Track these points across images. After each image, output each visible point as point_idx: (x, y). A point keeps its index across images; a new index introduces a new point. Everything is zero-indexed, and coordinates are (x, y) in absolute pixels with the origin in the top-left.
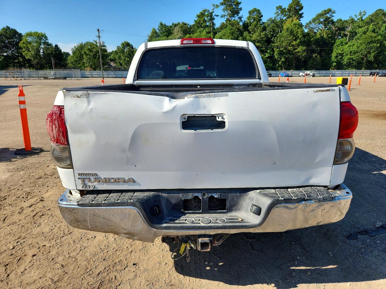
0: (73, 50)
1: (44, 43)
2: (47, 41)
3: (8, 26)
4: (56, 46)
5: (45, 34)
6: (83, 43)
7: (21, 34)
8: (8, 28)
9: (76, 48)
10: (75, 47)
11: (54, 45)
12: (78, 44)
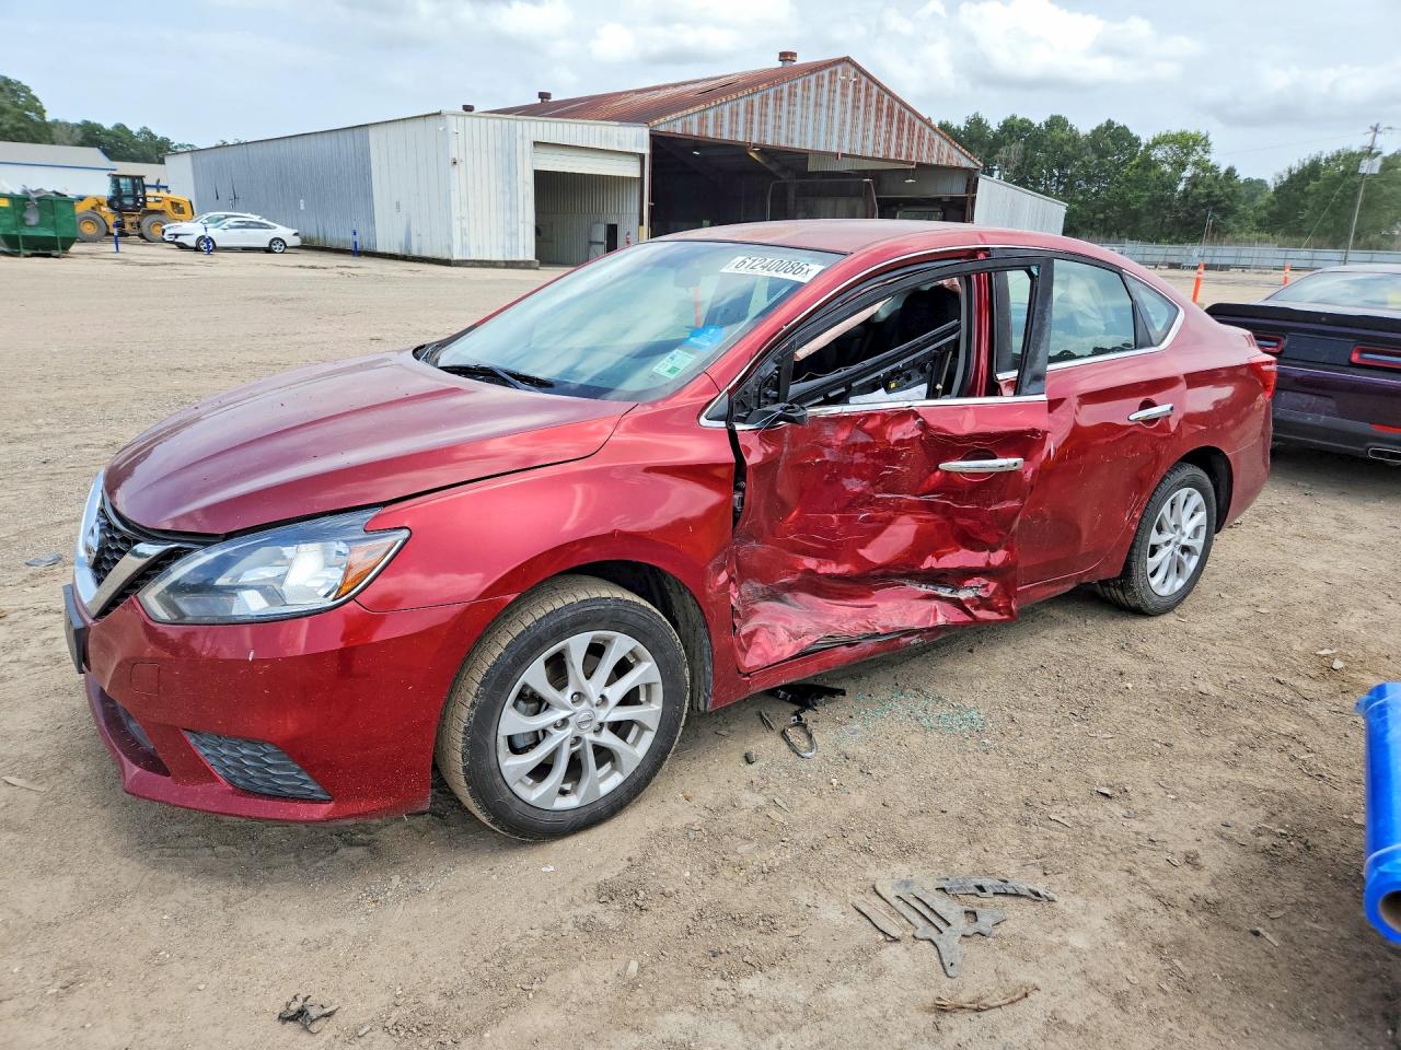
0: (1279, 181)
1: (1196, 164)
2: (1207, 157)
3: (1112, 119)
4: (1230, 172)
5: (1206, 138)
6: (1324, 157)
7: (1137, 139)
8: (1110, 124)
9: (1295, 172)
10: (1290, 172)
11: (1223, 170)
12: (1302, 160)
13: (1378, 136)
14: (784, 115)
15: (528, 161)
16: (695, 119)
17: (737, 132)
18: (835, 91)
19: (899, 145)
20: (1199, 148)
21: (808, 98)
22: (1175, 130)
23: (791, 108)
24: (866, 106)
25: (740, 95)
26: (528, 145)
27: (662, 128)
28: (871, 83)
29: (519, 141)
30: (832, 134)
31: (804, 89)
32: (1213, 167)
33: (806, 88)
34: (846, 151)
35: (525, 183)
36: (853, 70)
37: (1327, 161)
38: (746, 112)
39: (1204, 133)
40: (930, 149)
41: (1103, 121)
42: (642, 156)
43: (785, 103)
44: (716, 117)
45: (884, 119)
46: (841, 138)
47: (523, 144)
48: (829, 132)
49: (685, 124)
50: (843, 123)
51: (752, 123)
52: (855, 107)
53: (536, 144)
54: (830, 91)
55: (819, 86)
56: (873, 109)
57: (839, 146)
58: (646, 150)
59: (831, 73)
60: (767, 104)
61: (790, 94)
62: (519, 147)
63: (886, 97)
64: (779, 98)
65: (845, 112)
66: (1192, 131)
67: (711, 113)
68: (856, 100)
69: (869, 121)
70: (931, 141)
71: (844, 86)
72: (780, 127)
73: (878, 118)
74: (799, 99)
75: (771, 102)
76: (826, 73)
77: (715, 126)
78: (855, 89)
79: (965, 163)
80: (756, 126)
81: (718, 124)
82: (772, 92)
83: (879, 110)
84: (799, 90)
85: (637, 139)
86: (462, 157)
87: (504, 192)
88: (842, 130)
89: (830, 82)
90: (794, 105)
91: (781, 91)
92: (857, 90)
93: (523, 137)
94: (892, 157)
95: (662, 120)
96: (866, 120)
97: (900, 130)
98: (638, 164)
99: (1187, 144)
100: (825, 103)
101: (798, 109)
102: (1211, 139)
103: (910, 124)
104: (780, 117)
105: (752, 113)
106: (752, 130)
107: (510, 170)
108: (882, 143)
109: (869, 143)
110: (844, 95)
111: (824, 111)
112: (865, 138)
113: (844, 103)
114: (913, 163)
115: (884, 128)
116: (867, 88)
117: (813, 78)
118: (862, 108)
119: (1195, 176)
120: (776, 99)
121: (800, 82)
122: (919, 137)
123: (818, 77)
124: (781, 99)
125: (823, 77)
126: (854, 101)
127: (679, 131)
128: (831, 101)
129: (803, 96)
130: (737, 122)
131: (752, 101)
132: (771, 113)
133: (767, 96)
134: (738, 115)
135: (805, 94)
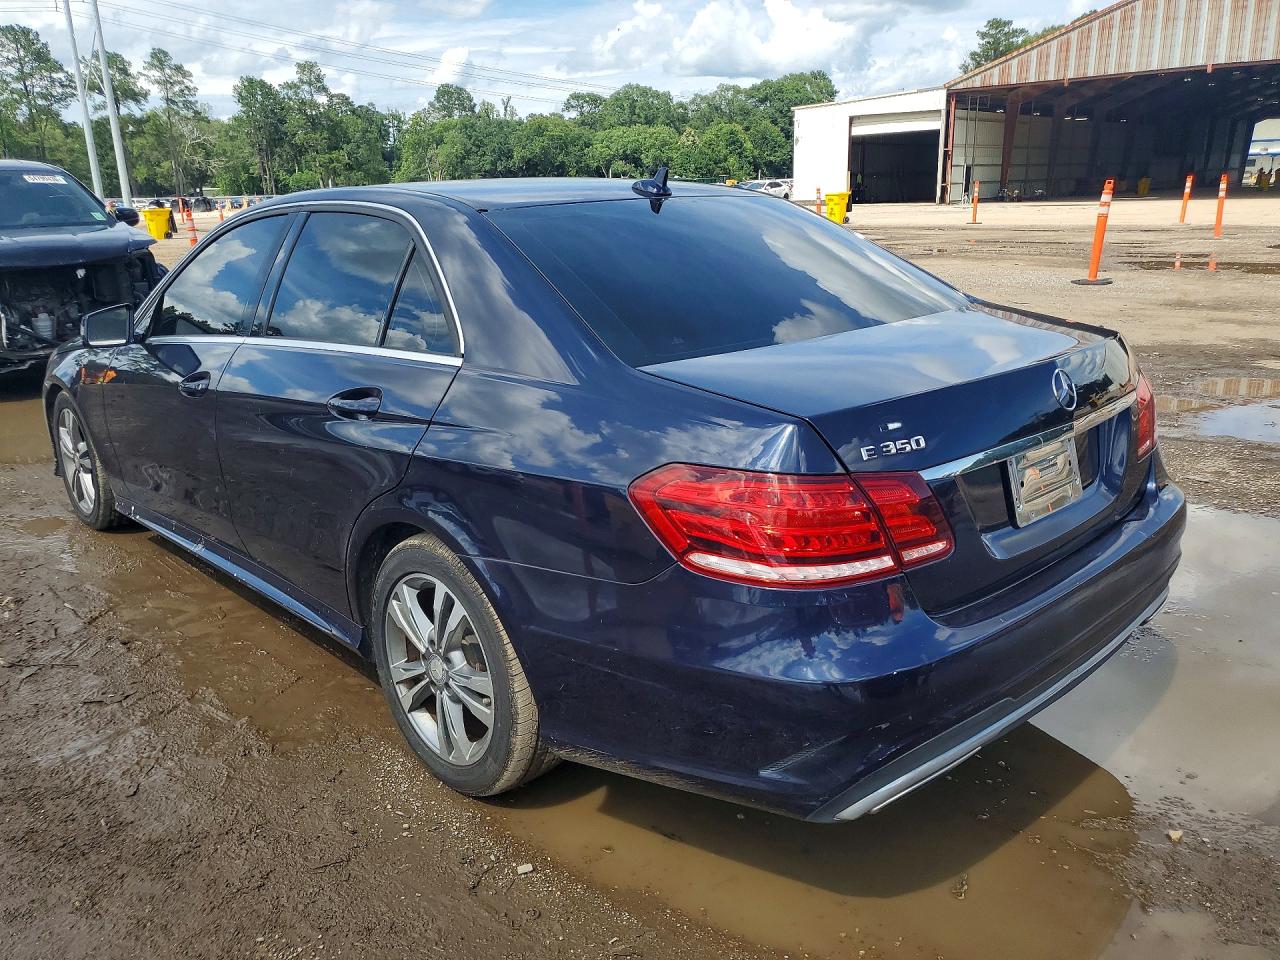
16: (996, 70)
17: (1046, 72)
21: (1155, 16)
23: (1126, 33)
26: (847, 120)
27: (961, 86)
30: (1195, 45)
34: (1221, 60)
38: (1060, 51)
42: (941, 111)
43: (1116, 33)
44: (1021, 66)
46: (1212, 46)
47: (840, 120)
48: (1191, 45)
49: (984, 78)
50: (1216, 30)
51: (1067, 59)
52: (1240, 7)
53: (852, 118)
57: (1208, 57)
58: (944, 106)
60: (1089, 37)
61: (1125, 19)
64: (1106, 28)
65: (1220, 17)
67: (1015, 62)
69: (1268, 17)
74: (1138, 22)
75: (1095, 34)
77: (1020, 72)
80: (1072, 61)
81: (1023, 71)
85: (932, 100)
88: (1213, 38)
90: (1131, 28)
91: (1111, 19)
95: (958, 79)
100: (1182, 13)
101: (1137, 31)
104: (1109, 46)
105: (1068, 50)
106: (1066, 66)
111: (1181, 23)
113: (1217, 8)
120: (1101, 29)
124: (1111, 28)
127: (977, 84)
128: (1193, 10)
129: (1144, 17)
130: (1047, 63)
131: (1068, 39)
132: (1094, 44)
133: (1090, 30)
134: (1048, 56)
135: (1150, 12)
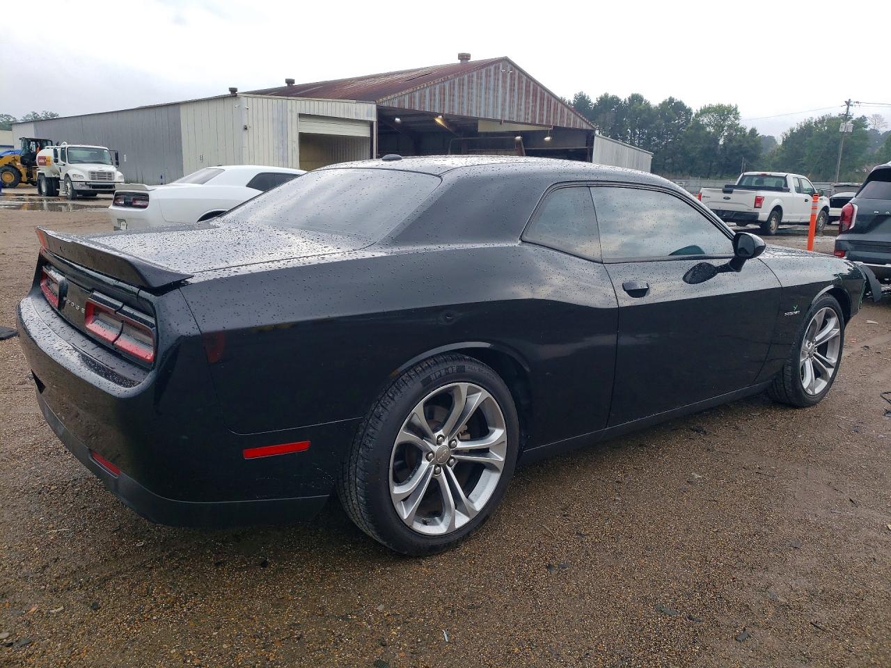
13: (850, 107)
14: (465, 94)
15: (295, 127)
16: (407, 98)
18: (498, 80)
19: (541, 115)
20: (731, 116)
21: (481, 84)
22: (715, 104)
23: (470, 91)
24: (518, 89)
25: (436, 82)
26: (295, 116)
27: (385, 104)
28: (521, 74)
29: (289, 114)
30: (497, 107)
31: (478, 78)
32: (741, 128)
33: (479, 78)
34: (507, 119)
35: (292, 141)
36: (510, 66)
37: (816, 123)
38: (440, 93)
39: (734, 105)
40: (562, 117)
41: (667, 98)
42: (371, 124)
43: (466, 87)
44: (420, 96)
45: (531, 97)
46: (503, 110)
47: (292, 115)
48: (495, 107)
49: (399, 102)
50: (504, 100)
51: (444, 100)
52: (512, 90)
53: (301, 116)
54: (495, 79)
55: (488, 76)
56: (524, 91)
57: (502, 115)
58: (374, 119)
59: (495, 68)
60: (454, 88)
61: (469, 81)
62: (289, 117)
63: (532, 83)
64: (461, 84)
65: (506, 93)
66: (726, 104)
67: (417, 94)
68: (512, 85)
70: (562, 112)
71: (504, 76)
72: (463, 103)
73: (527, 96)
74: (475, 84)
75: (456, 87)
76: (492, 68)
77: (420, 103)
78: (511, 77)
79: (585, 126)
80: (447, 102)
81: (422, 102)
82: (457, 80)
83: (527, 92)
84: (475, 79)
85: (367, 111)
86: (250, 124)
87: (278, 148)
88: (503, 105)
89: (495, 74)
90: (472, 88)
91: (463, 79)
92: (512, 78)
93: (292, 111)
94: (537, 122)
95: (385, 99)
96: (520, 98)
97: (542, 105)
98: (369, 128)
99: (724, 112)
100: (492, 87)
101: (474, 91)
102: (739, 110)
103: (548, 101)
104: (463, 96)
105: (444, 94)
106: (444, 104)
107: (283, 134)
108: (530, 114)
109: (522, 113)
110: (504, 82)
111: (491, 92)
112: (519, 110)
113: (504, 87)
114: (550, 126)
115: (531, 104)
116: (519, 77)
117: (484, 71)
118: (516, 90)
119: (730, 135)
120: (459, 84)
121: (475, 73)
122: (554, 109)
123: (487, 71)
124: (463, 85)
125: (490, 70)
126: (511, 86)
127: (396, 105)
128: (496, 86)
129: (477, 83)
130: (435, 100)
131: (444, 86)
132: (456, 94)
133: (454, 82)
134: (435, 95)
135: (479, 81)
